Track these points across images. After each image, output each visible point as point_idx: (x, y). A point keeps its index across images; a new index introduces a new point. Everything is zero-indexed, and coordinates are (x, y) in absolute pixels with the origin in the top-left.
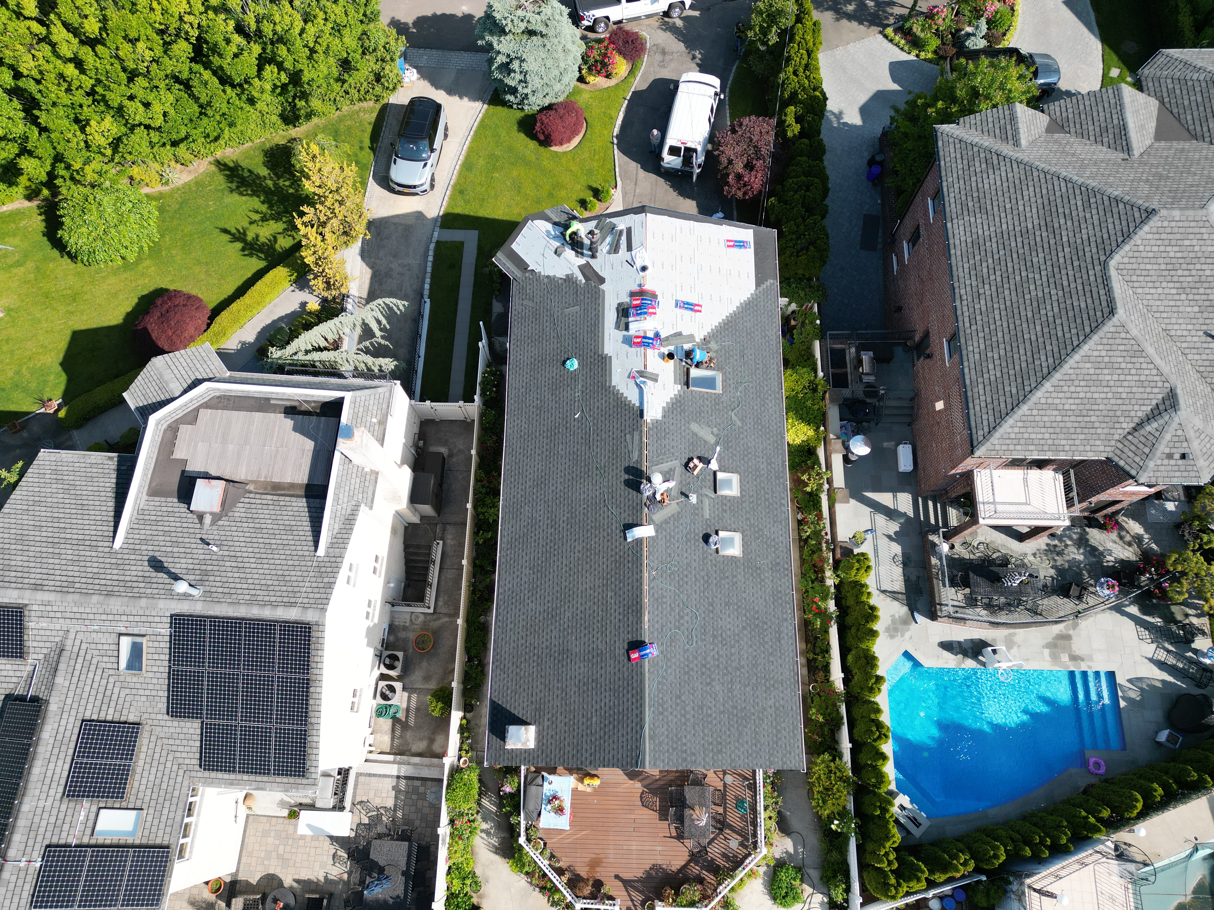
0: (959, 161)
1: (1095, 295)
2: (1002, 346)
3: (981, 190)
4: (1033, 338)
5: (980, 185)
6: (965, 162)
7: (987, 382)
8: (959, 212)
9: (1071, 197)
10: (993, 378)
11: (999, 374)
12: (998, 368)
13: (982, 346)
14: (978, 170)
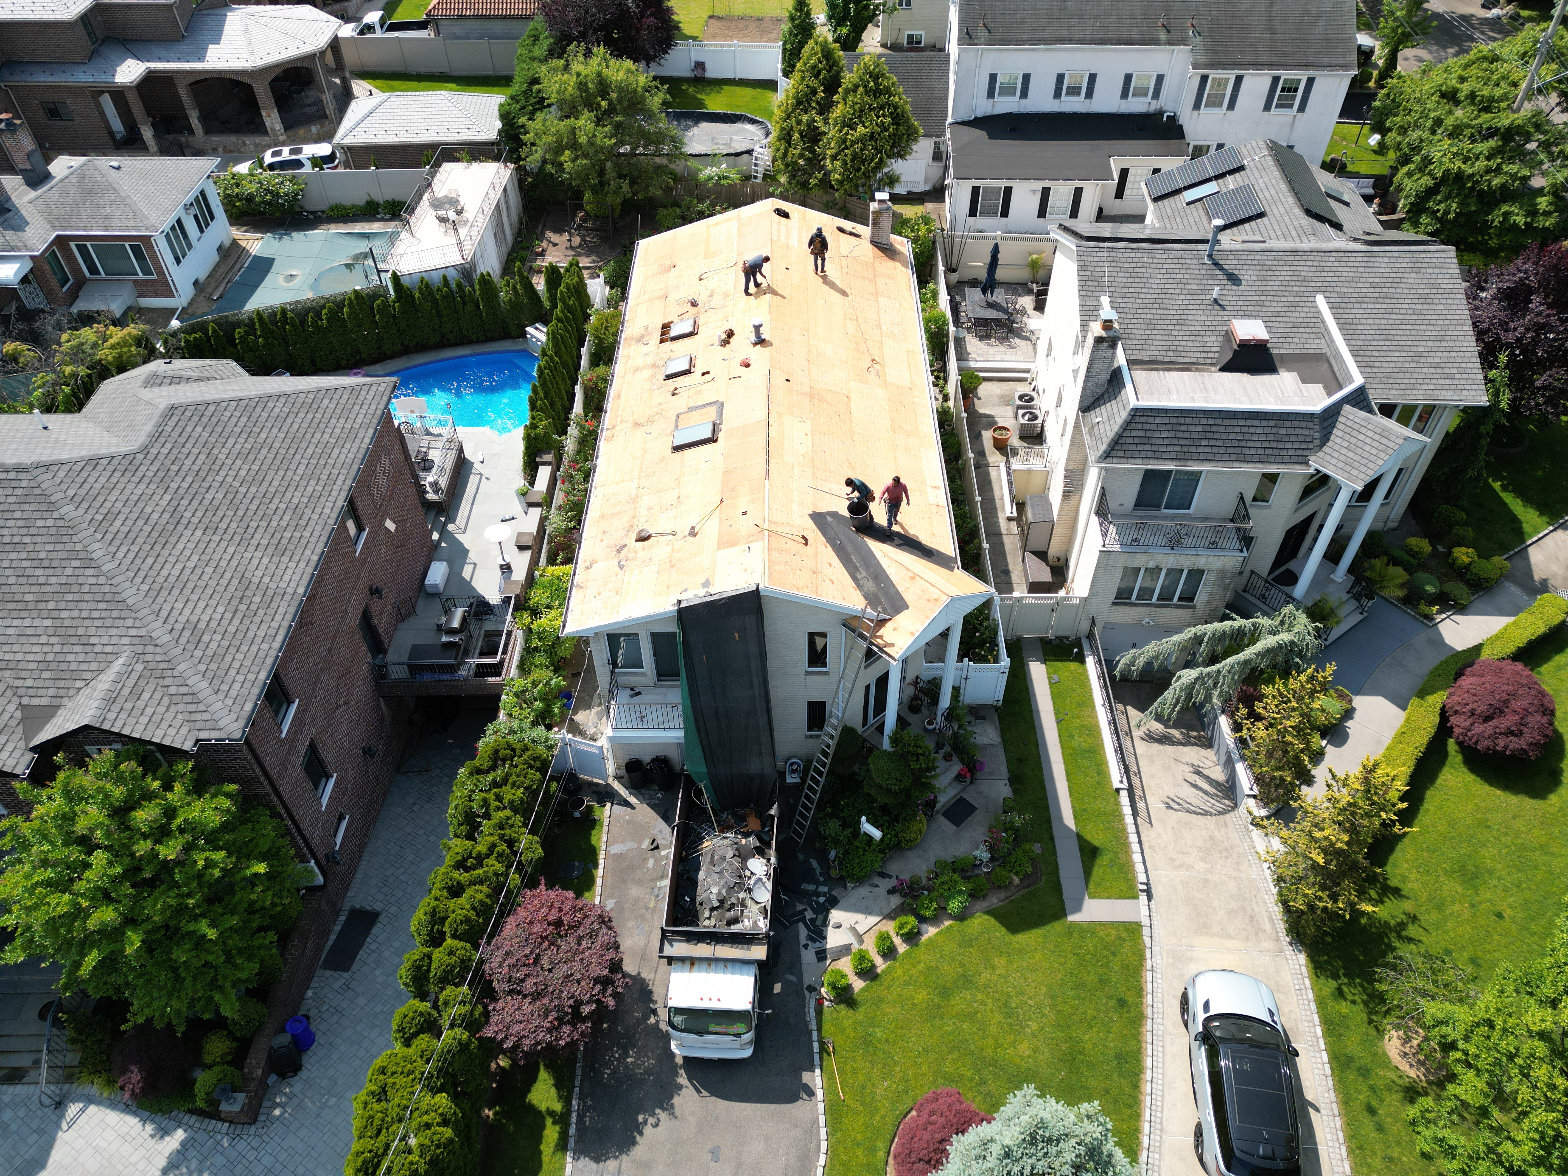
0: (236, 664)
1: (178, 430)
2: (315, 441)
3: (232, 608)
4: (275, 430)
5: (228, 616)
6: (228, 658)
7: (350, 421)
8: (277, 599)
9: (121, 535)
10: (342, 421)
11: (334, 421)
12: (331, 425)
13: (336, 451)
14: (217, 637)
